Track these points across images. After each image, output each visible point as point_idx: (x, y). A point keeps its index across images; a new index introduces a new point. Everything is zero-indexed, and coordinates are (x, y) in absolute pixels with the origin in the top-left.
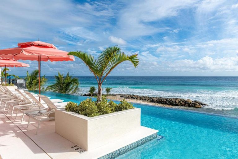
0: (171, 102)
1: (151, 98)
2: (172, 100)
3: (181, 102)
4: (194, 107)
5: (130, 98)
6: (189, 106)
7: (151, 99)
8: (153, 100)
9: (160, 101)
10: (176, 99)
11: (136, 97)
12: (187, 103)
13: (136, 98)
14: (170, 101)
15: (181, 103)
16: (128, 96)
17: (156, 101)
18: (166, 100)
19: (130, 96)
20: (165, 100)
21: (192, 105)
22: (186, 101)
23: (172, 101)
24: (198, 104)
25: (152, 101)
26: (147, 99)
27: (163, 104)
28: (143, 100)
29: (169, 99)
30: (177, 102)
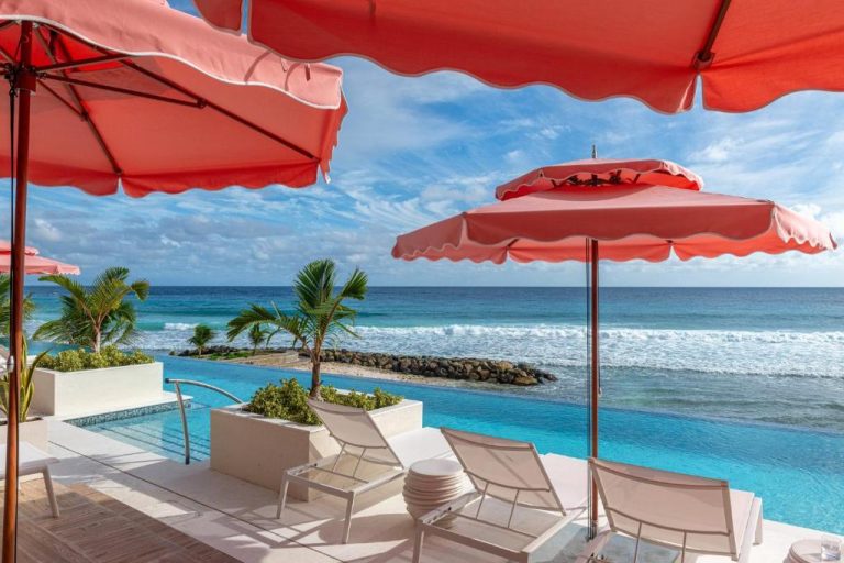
0: (451, 369)
1: (395, 358)
2: (456, 364)
3: (480, 369)
4: (513, 382)
5: (331, 360)
6: (500, 381)
7: (395, 363)
8: (400, 364)
9: (420, 368)
10: (467, 362)
11: (349, 357)
12: (495, 372)
13: (348, 360)
14: (447, 368)
15: (478, 373)
16: (328, 355)
17: (409, 367)
18: (438, 363)
19: (331, 354)
20: (434, 365)
21: (507, 377)
22: (493, 367)
23: (455, 368)
24: (525, 374)
25: (398, 369)
26: (383, 363)
27: (428, 376)
28: (369, 365)
29: (446, 362)
30: (469, 367)
